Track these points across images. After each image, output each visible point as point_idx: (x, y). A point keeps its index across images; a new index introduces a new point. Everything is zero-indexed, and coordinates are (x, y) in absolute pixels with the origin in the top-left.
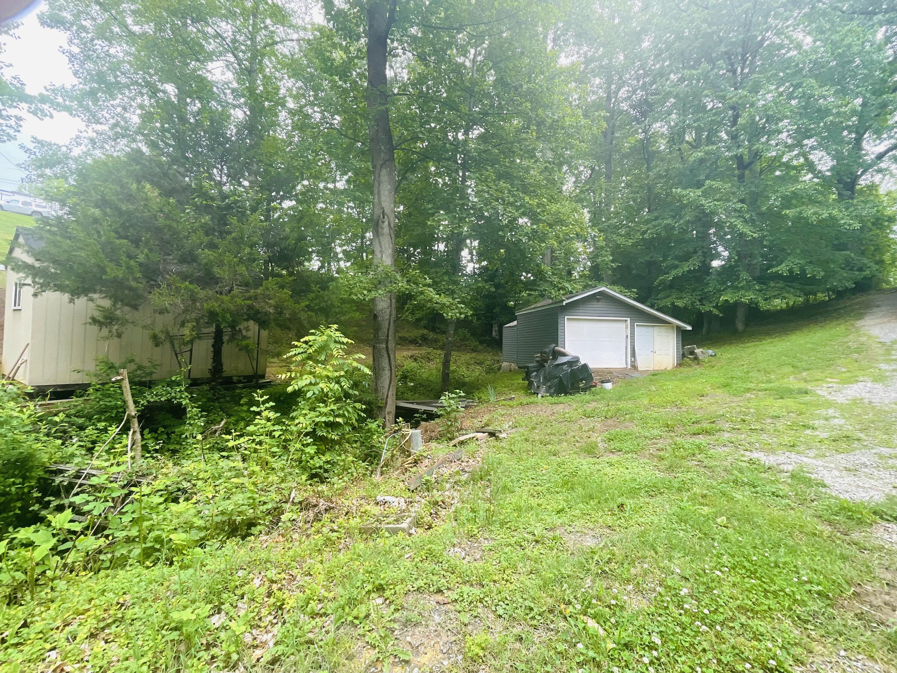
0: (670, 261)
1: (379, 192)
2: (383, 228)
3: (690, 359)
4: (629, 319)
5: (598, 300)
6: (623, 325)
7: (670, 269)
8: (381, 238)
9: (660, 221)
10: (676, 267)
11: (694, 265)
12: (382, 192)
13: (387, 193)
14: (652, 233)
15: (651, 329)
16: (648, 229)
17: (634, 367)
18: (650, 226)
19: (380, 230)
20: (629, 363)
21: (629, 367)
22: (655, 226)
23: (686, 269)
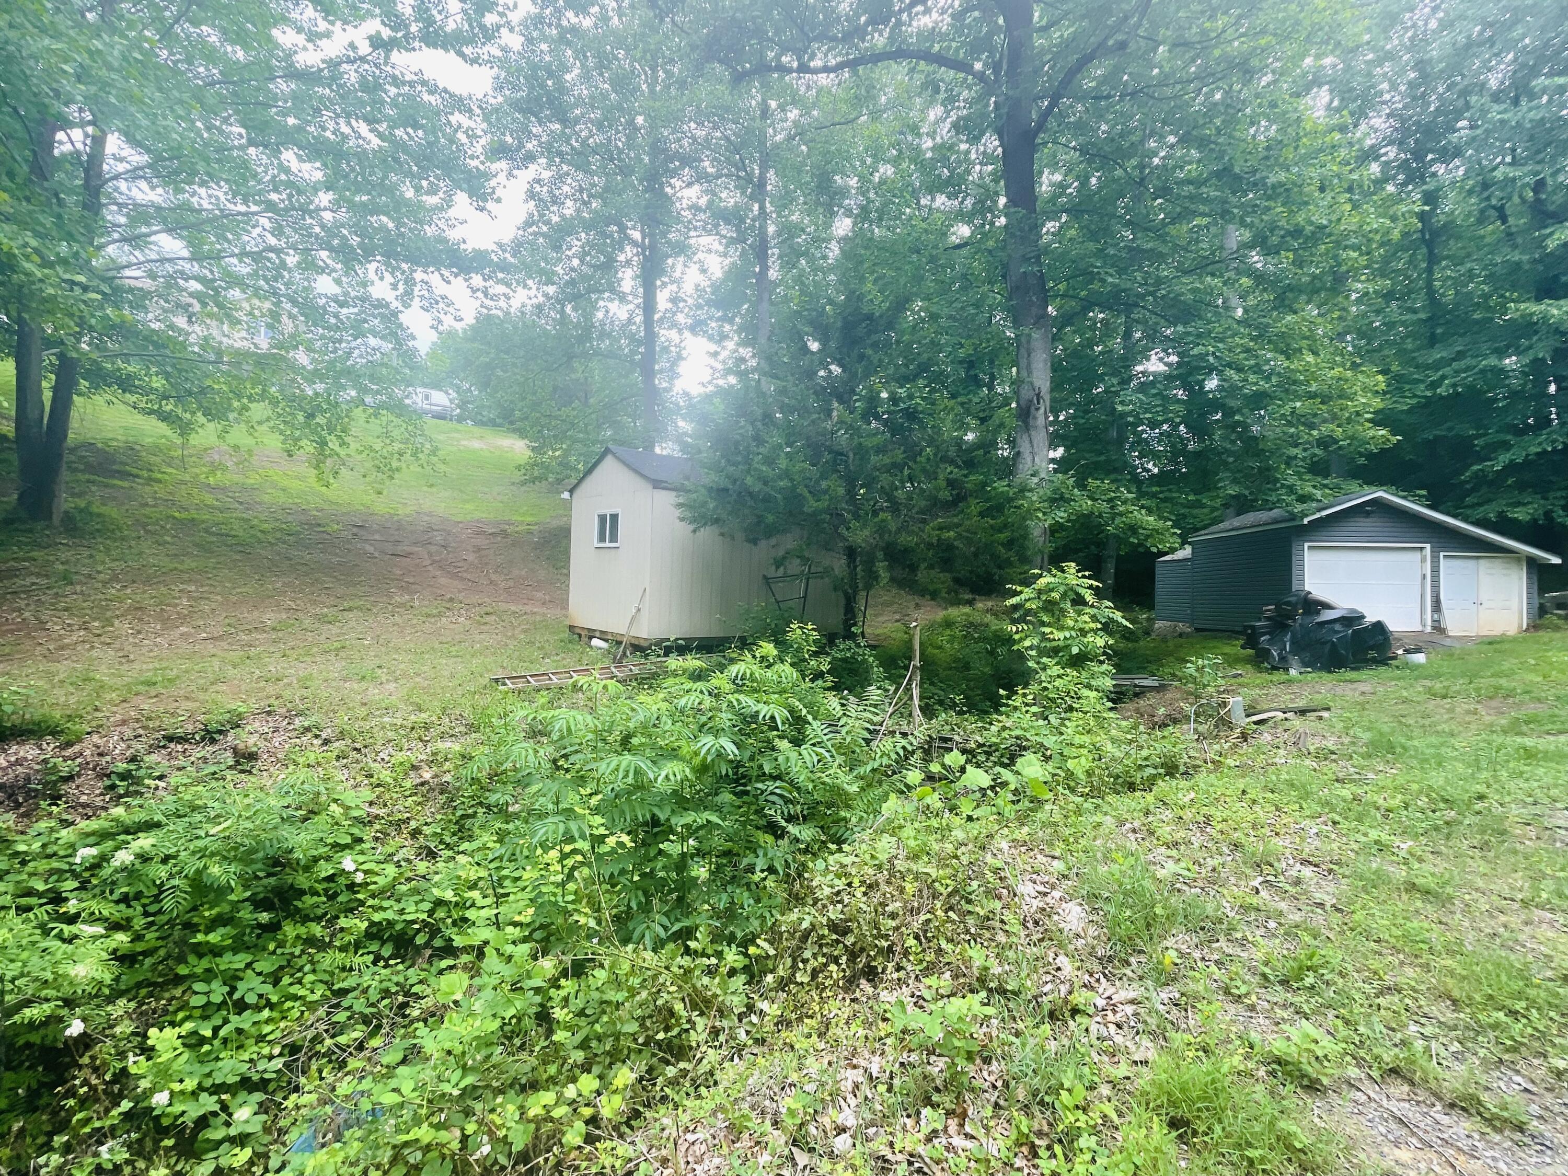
0: (1493, 435)
1: (1029, 365)
2: (1035, 418)
3: (1559, 617)
4: (1428, 546)
5: (1368, 514)
6: (1417, 556)
7: (1495, 451)
8: (1033, 433)
9: (1468, 361)
10: (1506, 446)
11: (1554, 441)
12: (1034, 366)
13: (1041, 365)
14: (1454, 385)
15: (1471, 564)
16: (1443, 377)
17: (1438, 628)
18: (1447, 370)
19: (1031, 422)
20: (1429, 622)
21: (1429, 629)
22: (1457, 372)
23: (1534, 449)
